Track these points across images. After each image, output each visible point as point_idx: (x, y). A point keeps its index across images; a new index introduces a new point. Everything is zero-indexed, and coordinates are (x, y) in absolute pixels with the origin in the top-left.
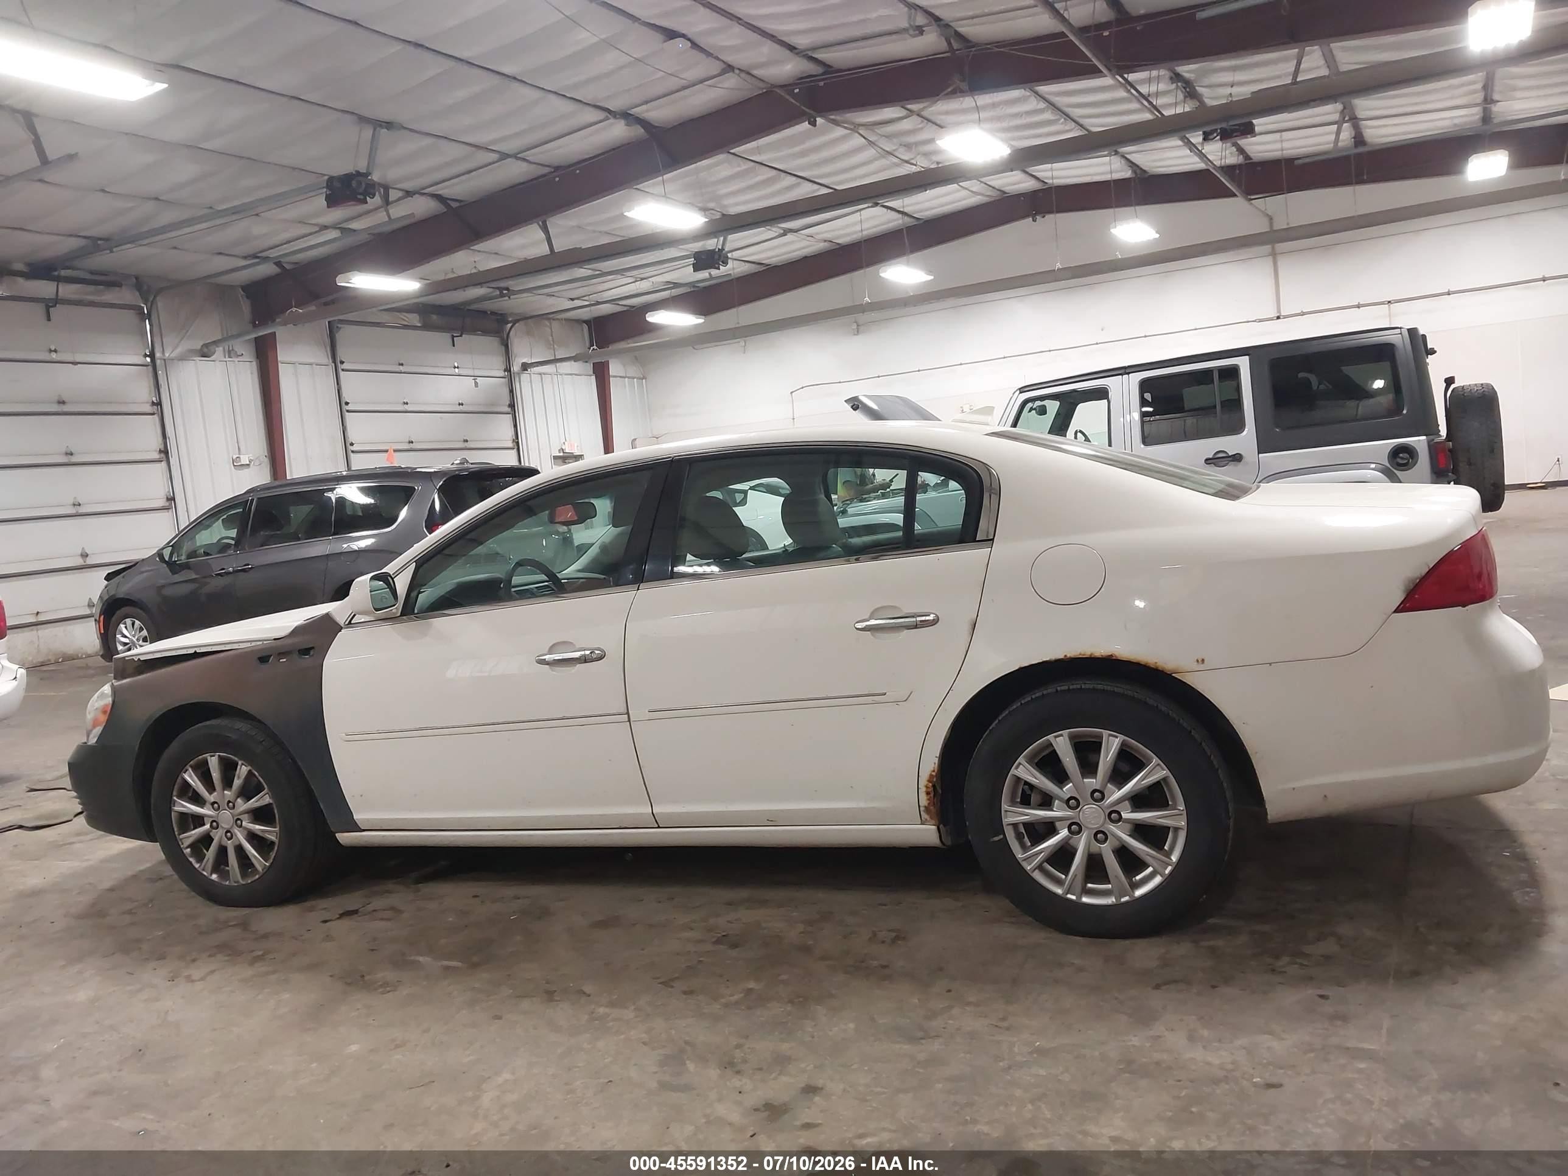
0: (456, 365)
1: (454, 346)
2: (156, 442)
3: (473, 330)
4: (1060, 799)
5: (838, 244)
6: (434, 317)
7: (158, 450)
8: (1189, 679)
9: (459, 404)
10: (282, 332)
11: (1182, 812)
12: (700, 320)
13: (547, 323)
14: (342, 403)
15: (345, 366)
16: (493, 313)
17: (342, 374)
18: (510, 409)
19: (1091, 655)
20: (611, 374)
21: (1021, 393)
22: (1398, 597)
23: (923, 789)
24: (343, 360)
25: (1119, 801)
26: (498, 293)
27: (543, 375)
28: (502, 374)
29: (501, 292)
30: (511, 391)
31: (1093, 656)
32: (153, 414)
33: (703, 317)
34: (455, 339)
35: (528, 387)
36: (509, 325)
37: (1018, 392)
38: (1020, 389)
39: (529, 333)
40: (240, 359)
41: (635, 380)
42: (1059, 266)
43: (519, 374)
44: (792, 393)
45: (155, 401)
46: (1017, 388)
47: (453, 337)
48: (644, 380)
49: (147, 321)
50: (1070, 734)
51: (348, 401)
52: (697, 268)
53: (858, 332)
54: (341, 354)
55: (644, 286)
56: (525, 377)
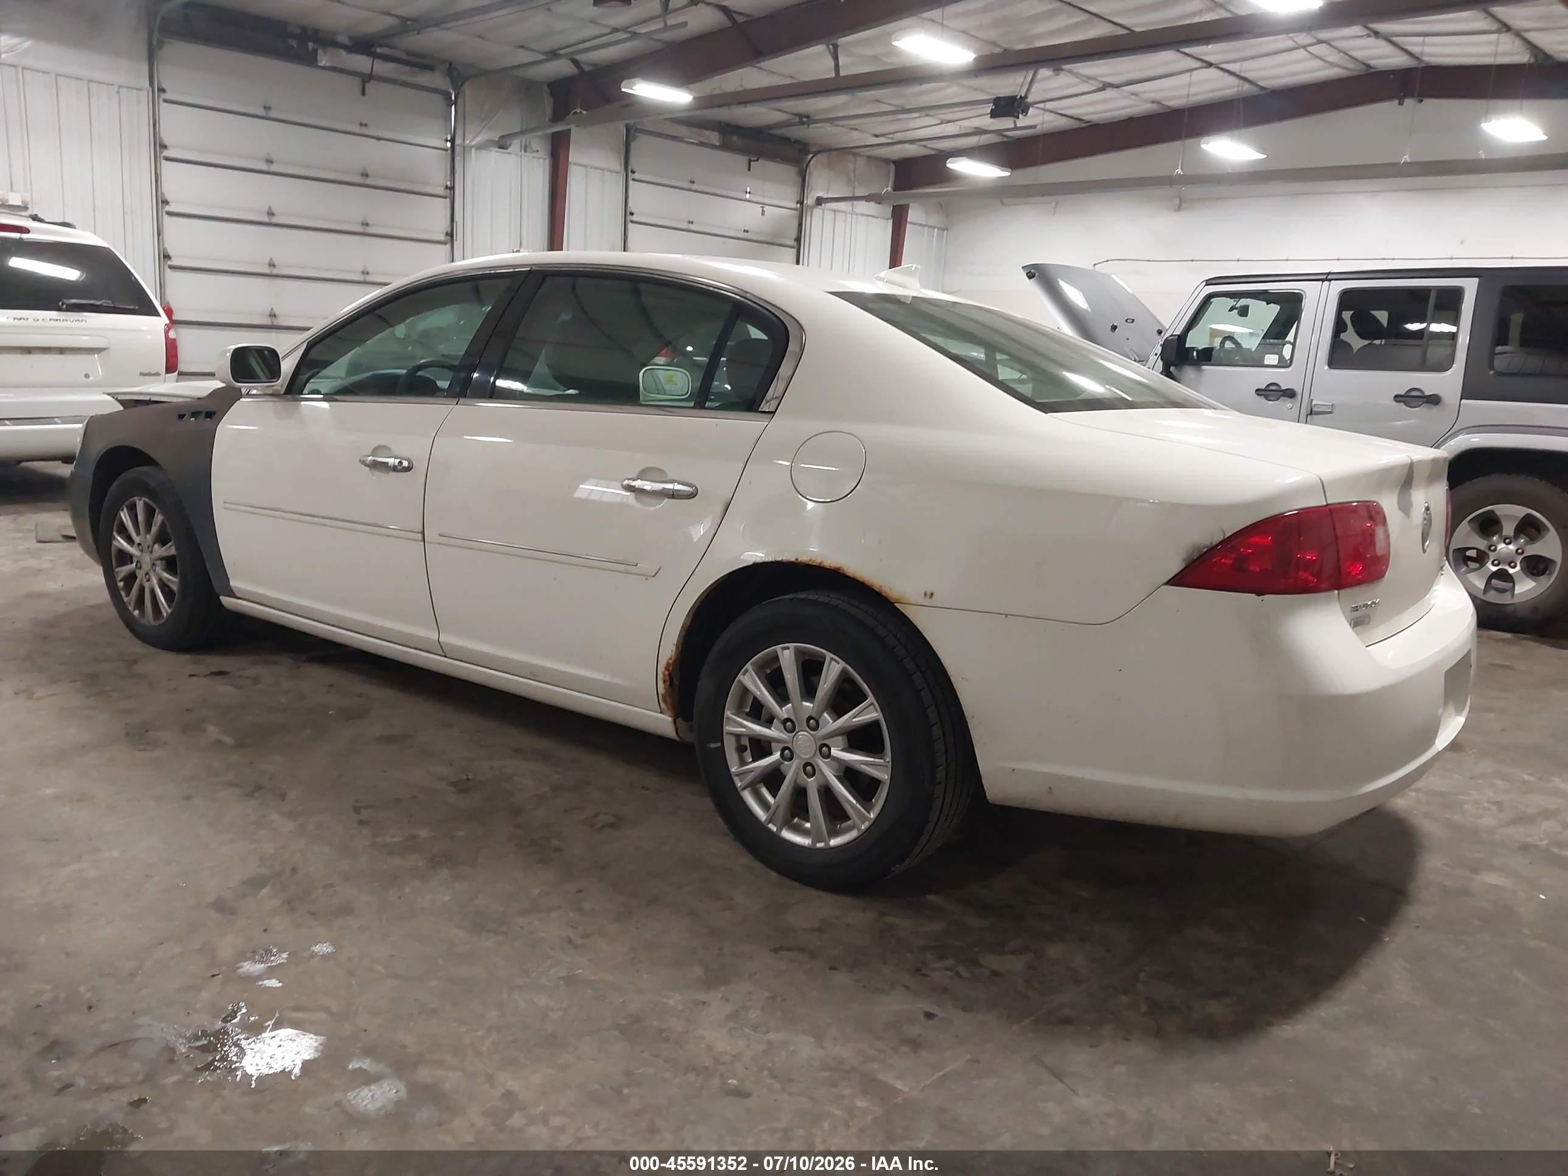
0: (748, 190)
1: (749, 169)
2: (443, 225)
3: (771, 156)
4: (779, 719)
5: (1168, 107)
6: (735, 138)
7: (445, 232)
8: (911, 613)
9: (745, 231)
10: (577, 134)
11: (887, 764)
12: (1006, 174)
13: (851, 157)
14: (627, 213)
15: (636, 176)
16: (797, 141)
17: (631, 183)
18: (796, 242)
19: (820, 563)
20: (909, 220)
21: (1206, 285)
22: (1175, 566)
23: (660, 676)
24: (635, 170)
25: (832, 735)
26: (797, 120)
27: (837, 213)
28: (793, 205)
29: (801, 119)
30: (800, 225)
31: (822, 565)
32: (445, 197)
33: (1010, 170)
34: (752, 163)
35: (819, 223)
36: (811, 156)
37: (1204, 283)
38: (1207, 281)
39: (830, 166)
40: (535, 154)
41: (936, 229)
42: (1406, 158)
43: (812, 208)
44: (1095, 265)
45: (449, 186)
46: (1204, 279)
47: (750, 161)
48: (945, 232)
49: (453, 107)
50: (796, 648)
51: (633, 212)
52: (994, 114)
53: (1179, 208)
54: (634, 163)
55: (951, 129)
56: (817, 211)
